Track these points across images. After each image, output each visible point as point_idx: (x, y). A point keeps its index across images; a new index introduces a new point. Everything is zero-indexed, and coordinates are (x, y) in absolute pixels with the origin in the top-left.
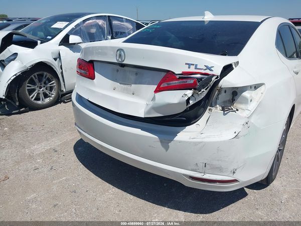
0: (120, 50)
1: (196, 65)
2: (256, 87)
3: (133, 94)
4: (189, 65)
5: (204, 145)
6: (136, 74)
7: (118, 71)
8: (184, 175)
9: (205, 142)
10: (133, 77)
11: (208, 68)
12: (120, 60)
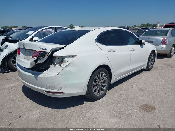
1: (43, 48)
2: (73, 56)
3: (29, 60)
4: (41, 48)
5: (47, 78)
8: (44, 90)
9: (48, 77)
11: (46, 49)
12: (24, 47)
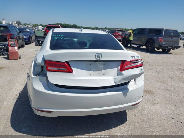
0: (98, 53)
1: (134, 57)
3: (104, 75)
4: (132, 57)
6: (104, 64)
7: (90, 64)
10: (102, 66)
11: (138, 57)
12: (98, 59)
